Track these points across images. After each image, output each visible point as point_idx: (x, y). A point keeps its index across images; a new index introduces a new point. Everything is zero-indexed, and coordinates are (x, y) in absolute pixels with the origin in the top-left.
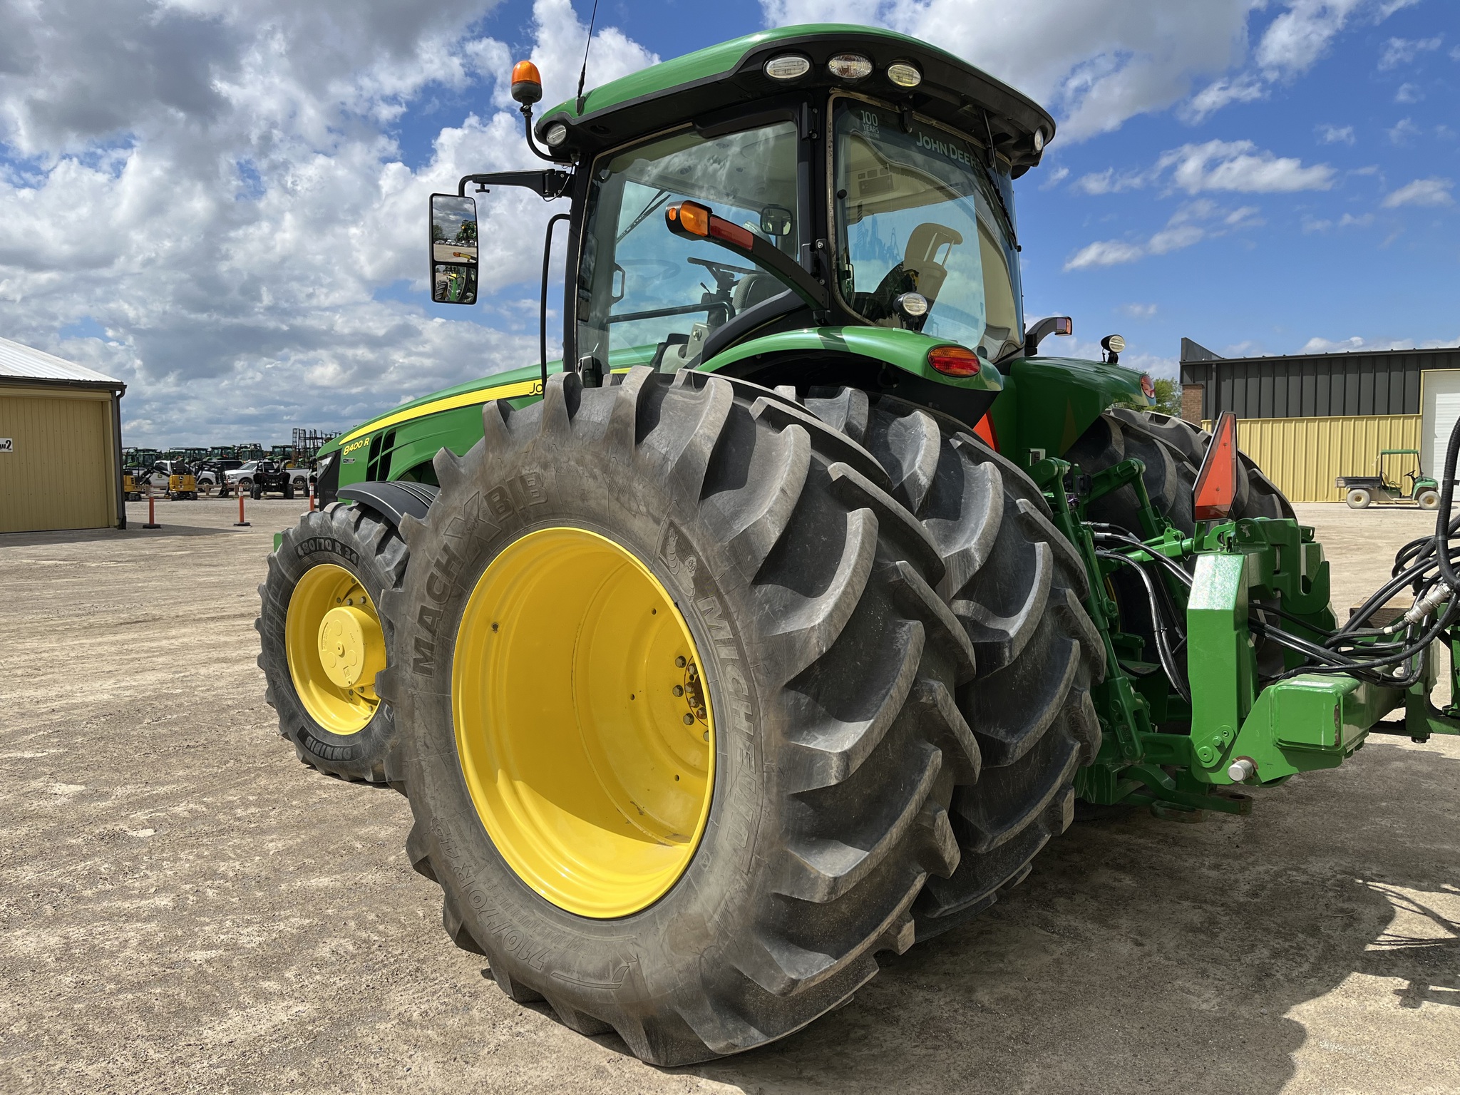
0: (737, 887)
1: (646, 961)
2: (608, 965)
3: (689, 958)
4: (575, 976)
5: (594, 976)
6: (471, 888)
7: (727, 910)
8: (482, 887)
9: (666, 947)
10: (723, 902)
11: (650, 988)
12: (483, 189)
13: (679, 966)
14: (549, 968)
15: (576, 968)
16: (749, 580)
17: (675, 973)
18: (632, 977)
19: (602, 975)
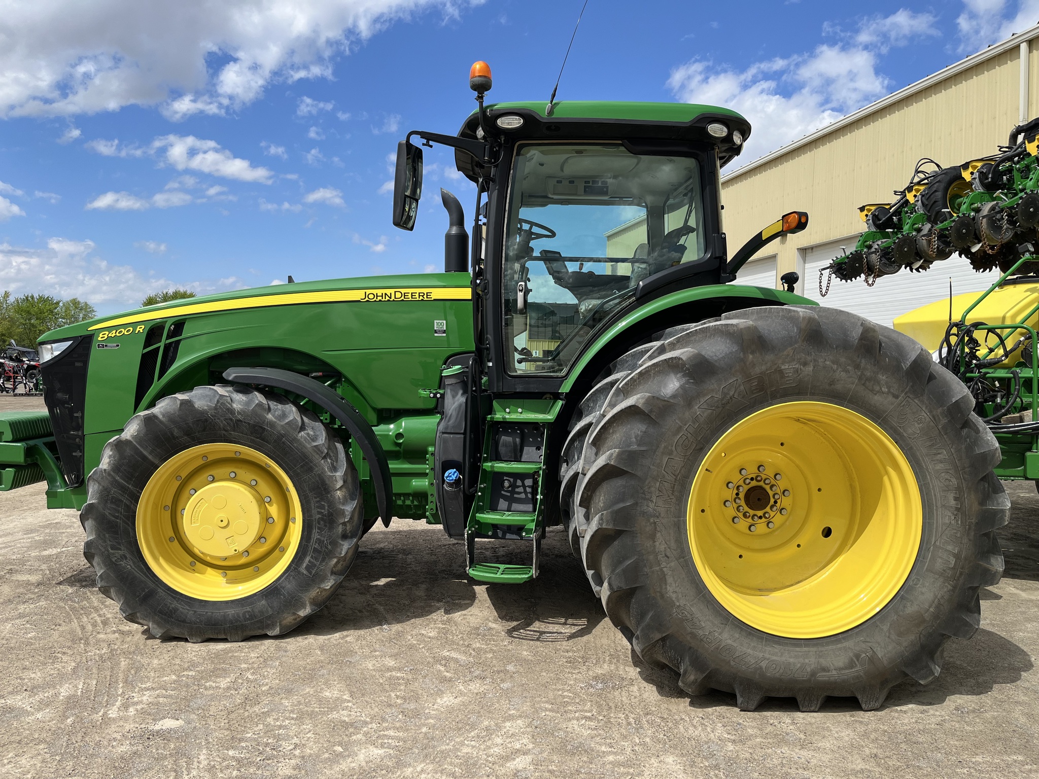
0: (946, 590)
1: (879, 649)
2: (852, 659)
3: (912, 637)
4: (834, 672)
5: (846, 668)
6: (720, 645)
7: (939, 604)
8: (729, 642)
9: (894, 637)
10: (936, 600)
11: (885, 662)
12: (427, 145)
13: (905, 644)
14: (813, 674)
15: (832, 667)
16: (958, 426)
17: (903, 649)
18: (872, 660)
19: (851, 665)
